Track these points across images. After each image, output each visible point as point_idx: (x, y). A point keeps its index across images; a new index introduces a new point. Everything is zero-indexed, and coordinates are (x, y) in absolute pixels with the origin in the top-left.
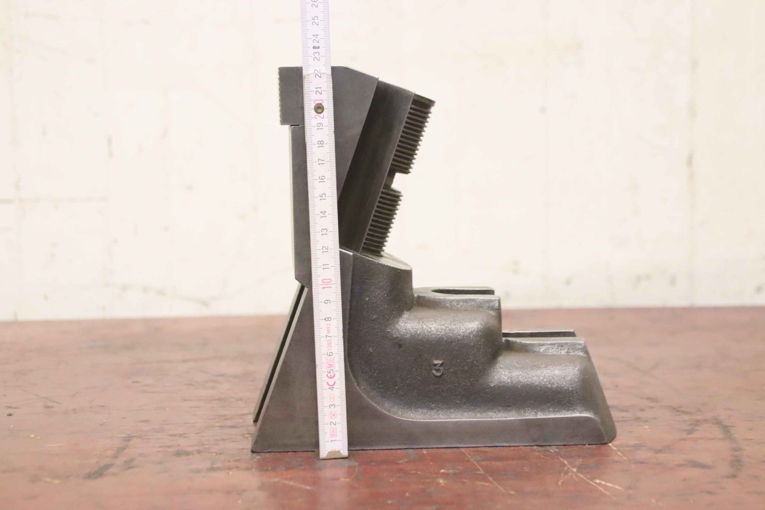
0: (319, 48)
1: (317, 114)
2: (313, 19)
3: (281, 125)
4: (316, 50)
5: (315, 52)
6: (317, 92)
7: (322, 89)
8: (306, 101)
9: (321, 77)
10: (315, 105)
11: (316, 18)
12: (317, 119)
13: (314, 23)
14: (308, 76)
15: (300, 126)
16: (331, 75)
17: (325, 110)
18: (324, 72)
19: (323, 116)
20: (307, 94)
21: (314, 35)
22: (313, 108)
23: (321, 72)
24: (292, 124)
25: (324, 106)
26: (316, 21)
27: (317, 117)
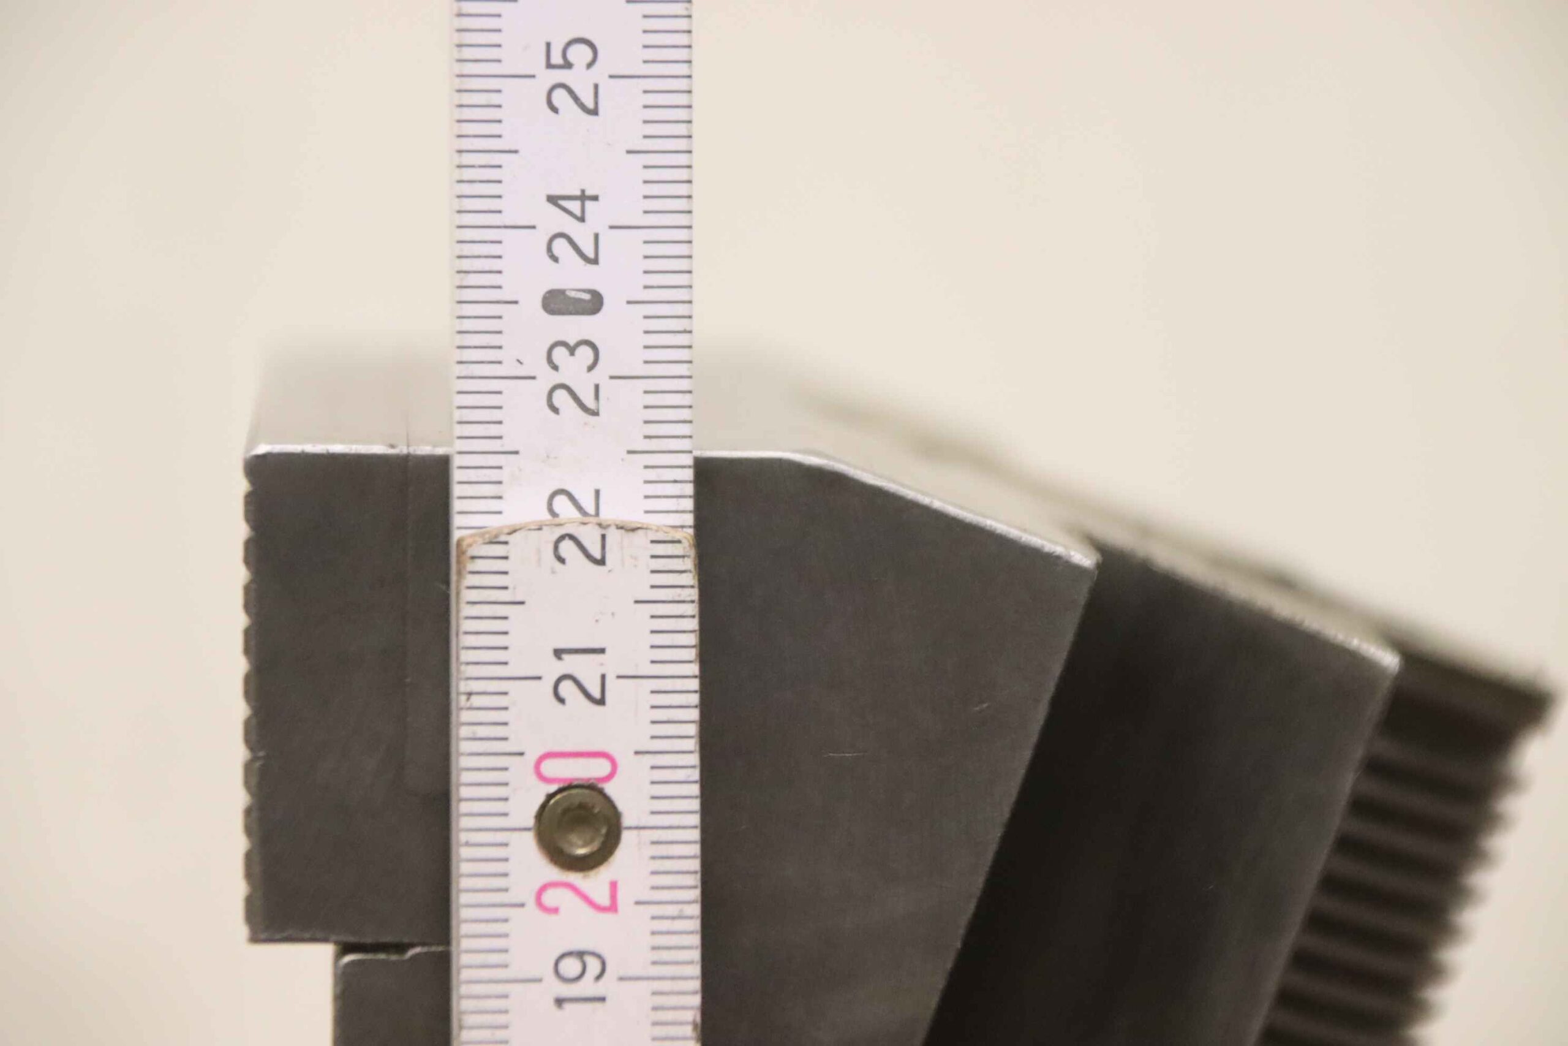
0: (594, 304)
1: (554, 873)
2: (557, 59)
3: (255, 939)
4: (573, 327)
5: (563, 344)
6: (567, 688)
7: (610, 664)
8: (464, 762)
9: (601, 562)
10: (541, 799)
11: (579, 55)
12: (555, 910)
13: (559, 98)
14: (499, 550)
15: (411, 952)
16: (686, 546)
17: (628, 838)
18: (636, 517)
19: (614, 886)
20: (476, 701)
21: (553, 200)
22: (530, 822)
23: (606, 515)
24: (352, 939)
25: (621, 806)
26: (580, 79)
27: (551, 897)
